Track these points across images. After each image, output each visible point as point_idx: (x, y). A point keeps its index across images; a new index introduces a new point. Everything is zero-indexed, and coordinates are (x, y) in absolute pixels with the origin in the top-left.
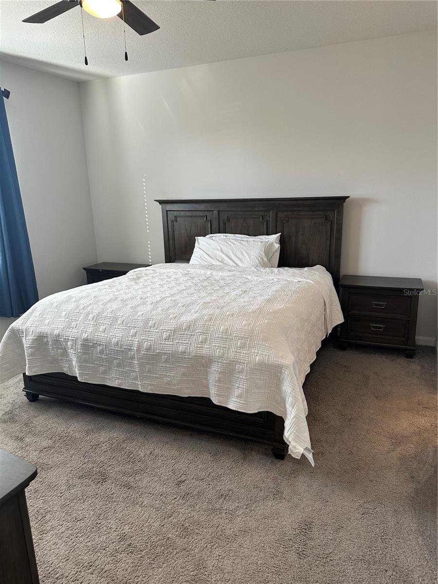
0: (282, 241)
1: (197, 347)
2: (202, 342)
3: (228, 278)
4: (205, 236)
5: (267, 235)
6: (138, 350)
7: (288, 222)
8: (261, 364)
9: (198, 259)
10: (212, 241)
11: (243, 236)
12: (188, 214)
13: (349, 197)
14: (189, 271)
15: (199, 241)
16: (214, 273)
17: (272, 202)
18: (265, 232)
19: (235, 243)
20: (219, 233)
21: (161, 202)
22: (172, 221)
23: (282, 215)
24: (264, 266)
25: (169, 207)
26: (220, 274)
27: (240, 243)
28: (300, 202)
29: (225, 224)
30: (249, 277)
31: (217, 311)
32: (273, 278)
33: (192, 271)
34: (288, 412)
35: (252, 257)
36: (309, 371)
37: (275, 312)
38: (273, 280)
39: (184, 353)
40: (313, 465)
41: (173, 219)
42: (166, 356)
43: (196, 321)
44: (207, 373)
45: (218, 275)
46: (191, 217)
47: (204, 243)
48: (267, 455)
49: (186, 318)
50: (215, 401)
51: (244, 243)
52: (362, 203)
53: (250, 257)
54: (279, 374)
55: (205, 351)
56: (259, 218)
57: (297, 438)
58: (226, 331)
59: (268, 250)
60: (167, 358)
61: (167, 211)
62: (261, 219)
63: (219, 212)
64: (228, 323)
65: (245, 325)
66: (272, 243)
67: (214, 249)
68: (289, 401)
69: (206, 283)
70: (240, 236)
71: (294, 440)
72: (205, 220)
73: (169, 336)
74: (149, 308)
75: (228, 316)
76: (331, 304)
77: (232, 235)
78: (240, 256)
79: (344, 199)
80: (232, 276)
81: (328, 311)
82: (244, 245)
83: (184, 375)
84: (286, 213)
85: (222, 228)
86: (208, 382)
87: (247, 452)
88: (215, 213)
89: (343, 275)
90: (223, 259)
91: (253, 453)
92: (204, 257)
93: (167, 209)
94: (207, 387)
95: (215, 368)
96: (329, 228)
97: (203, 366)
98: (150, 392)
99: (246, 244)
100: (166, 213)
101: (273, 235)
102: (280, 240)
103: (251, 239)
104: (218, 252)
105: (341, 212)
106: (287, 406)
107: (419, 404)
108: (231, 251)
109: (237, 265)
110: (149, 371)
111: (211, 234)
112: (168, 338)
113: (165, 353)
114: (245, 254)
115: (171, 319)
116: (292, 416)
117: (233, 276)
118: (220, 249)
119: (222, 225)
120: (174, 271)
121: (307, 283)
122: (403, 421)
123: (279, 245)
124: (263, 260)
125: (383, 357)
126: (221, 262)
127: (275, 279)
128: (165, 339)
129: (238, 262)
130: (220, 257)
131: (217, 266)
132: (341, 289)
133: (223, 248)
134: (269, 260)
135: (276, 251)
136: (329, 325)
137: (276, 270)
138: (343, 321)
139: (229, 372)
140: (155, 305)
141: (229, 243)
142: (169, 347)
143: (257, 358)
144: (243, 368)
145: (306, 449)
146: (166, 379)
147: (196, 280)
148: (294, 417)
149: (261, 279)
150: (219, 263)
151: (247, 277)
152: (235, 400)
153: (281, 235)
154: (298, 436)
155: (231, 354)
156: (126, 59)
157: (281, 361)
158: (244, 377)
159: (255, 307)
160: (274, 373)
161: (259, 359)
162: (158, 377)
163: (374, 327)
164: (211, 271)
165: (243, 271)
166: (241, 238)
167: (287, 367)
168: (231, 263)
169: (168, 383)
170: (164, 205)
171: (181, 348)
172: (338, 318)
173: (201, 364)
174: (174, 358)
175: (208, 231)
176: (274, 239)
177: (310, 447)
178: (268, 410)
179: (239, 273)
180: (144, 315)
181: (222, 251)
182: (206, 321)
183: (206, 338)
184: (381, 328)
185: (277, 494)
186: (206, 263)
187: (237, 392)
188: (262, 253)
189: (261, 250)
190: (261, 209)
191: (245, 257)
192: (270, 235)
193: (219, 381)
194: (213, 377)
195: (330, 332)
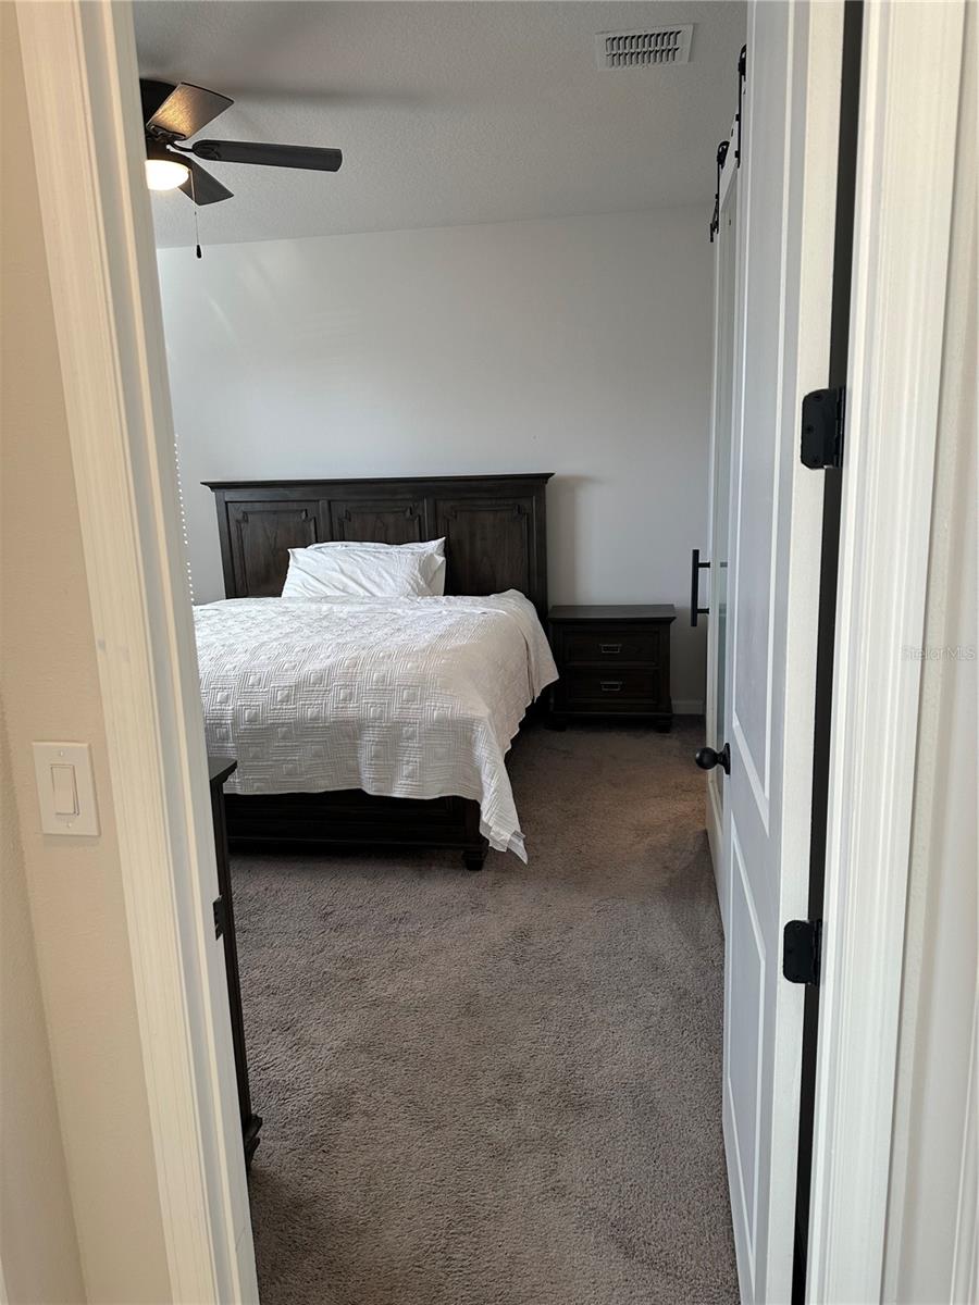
0: (448, 551)
1: (337, 708)
2: (345, 700)
3: (362, 615)
4: (306, 547)
5: (422, 542)
6: (235, 724)
7: (456, 517)
8: (440, 721)
9: (299, 589)
10: (320, 555)
11: (377, 544)
12: (268, 506)
13: (553, 474)
14: (287, 608)
15: (297, 556)
16: (336, 608)
17: (425, 484)
18: (418, 538)
19: (367, 557)
20: (332, 540)
21: (214, 486)
22: (237, 521)
23: (444, 506)
24: (421, 593)
25: (229, 495)
26: (347, 609)
27: (374, 557)
28: (474, 483)
29: (341, 525)
30: (399, 611)
31: (364, 653)
32: (439, 610)
33: (291, 606)
34: (486, 786)
35: (398, 579)
36: (510, 748)
37: (455, 650)
38: (440, 612)
39: (315, 719)
40: (525, 861)
41: (240, 517)
42: (284, 729)
43: (330, 669)
44: (355, 748)
45: (343, 611)
46: (275, 512)
47: (307, 559)
48: (455, 867)
49: (314, 666)
50: (371, 790)
51: (381, 557)
52: (574, 483)
53: (394, 581)
54: (469, 734)
55: (351, 711)
56: (404, 512)
57: (501, 819)
58: (382, 680)
59: (425, 565)
60: (286, 732)
61: (226, 503)
62: (408, 513)
63: (329, 502)
64: (384, 668)
65: (412, 668)
66: (432, 555)
67: (327, 569)
68: (486, 770)
69: (325, 623)
70: (373, 544)
71: (496, 823)
72: (303, 517)
73: (288, 696)
74: (245, 658)
75: (383, 657)
76: (537, 650)
77: (358, 544)
78: (377, 579)
79: (546, 477)
80: (368, 611)
81: (533, 659)
82: (381, 560)
83: (317, 755)
84: (452, 503)
85: (338, 531)
86: (358, 764)
87: (423, 868)
88: (323, 504)
89: (554, 607)
90: (345, 586)
91: (433, 868)
92: (309, 584)
93: (227, 499)
94: (356, 771)
95: (369, 738)
96: (525, 527)
97: (349, 736)
98: (258, 793)
99: (385, 558)
100: (225, 509)
101: (433, 542)
102: (445, 551)
103: (394, 549)
104: (334, 574)
105: (542, 501)
106: (484, 778)
107: (677, 788)
108: (359, 572)
109: (374, 595)
110: (255, 757)
111: (317, 542)
112: (286, 699)
113: (283, 724)
114: (385, 575)
115: (286, 670)
116: (492, 790)
117: (371, 610)
118: (337, 568)
119: (336, 526)
120: (259, 608)
121: (497, 614)
122: (652, 809)
123: (443, 559)
124: (418, 584)
125: (625, 734)
126: (343, 591)
127: (444, 612)
128: (282, 701)
129: (375, 590)
130: (342, 582)
131: (338, 598)
132: (551, 626)
133: (344, 566)
134: (429, 583)
135: (439, 568)
136: (535, 683)
137: (444, 599)
138: (557, 678)
139: (393, 739)
140: (254, 653)
141: (355, 557)
142: (290, 712)
143: (435, 713)
144: (414, 731)
145: (515, 834)
146: (286, 767)
147: (305, 619)
148: (495, 790)
149: (419, 613)
150: (338, 593)
151: (394, 610)
152: (403, 782)
153: (445, 542)
154: (501, 817)
155: (394, 712)
156: (199, 255)
157: (471, 714)
158: (417, 745)
159: (422, 644)
160: (460, 733)
161: (438, 716)
162: (271, 765)
163: (606, 686)
164: (330, 605)
165: (386, 603)
166: (374, 548)
167: (480, 720)
168: (362, 592)
169: (289, 774)
170: (221, 492)
171: (310, 713)
172: (550, 674)
173: (346, 733)
174: (301, 730)
175: (310, 538)
176: (433, 547)
177: (519, 831)
178: (454, 794)
179: (381, 607)
180: (237, 669)
181: (342, 572)
182: (348, 667)
183: (351, 693)
184: (616, 686)
185: (478, 907)
186: (314, 595)
187: (406, 770)
188: (416, 572)
189: (414, 567)
190: (408, 496)
191: (386, 580)
192: (425, 541)
193: (377, 757)
194: (366, 753)
195: (538, 695)
